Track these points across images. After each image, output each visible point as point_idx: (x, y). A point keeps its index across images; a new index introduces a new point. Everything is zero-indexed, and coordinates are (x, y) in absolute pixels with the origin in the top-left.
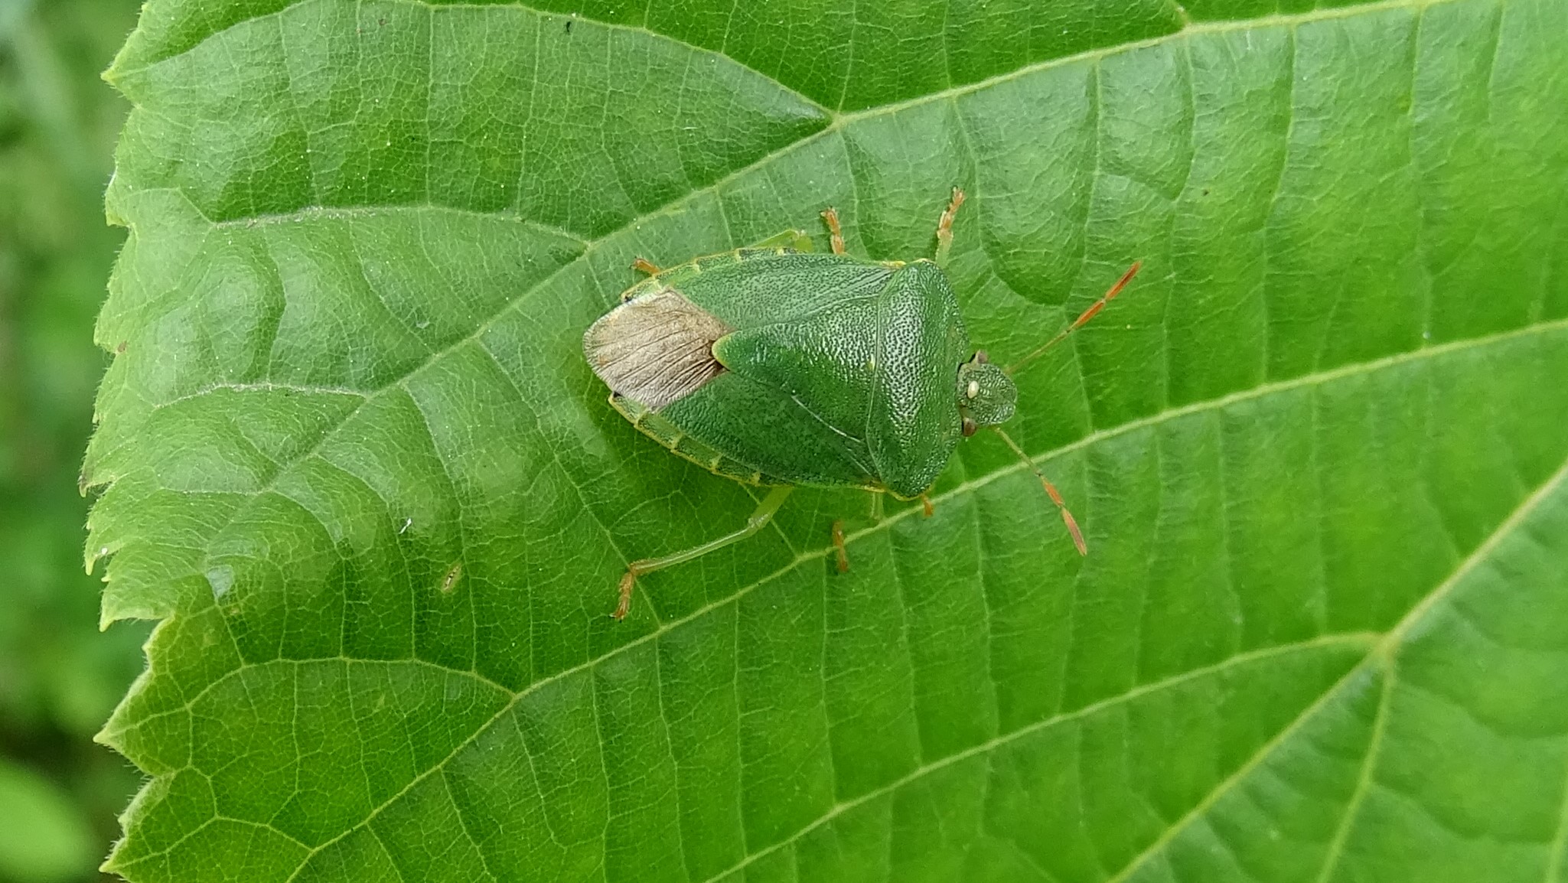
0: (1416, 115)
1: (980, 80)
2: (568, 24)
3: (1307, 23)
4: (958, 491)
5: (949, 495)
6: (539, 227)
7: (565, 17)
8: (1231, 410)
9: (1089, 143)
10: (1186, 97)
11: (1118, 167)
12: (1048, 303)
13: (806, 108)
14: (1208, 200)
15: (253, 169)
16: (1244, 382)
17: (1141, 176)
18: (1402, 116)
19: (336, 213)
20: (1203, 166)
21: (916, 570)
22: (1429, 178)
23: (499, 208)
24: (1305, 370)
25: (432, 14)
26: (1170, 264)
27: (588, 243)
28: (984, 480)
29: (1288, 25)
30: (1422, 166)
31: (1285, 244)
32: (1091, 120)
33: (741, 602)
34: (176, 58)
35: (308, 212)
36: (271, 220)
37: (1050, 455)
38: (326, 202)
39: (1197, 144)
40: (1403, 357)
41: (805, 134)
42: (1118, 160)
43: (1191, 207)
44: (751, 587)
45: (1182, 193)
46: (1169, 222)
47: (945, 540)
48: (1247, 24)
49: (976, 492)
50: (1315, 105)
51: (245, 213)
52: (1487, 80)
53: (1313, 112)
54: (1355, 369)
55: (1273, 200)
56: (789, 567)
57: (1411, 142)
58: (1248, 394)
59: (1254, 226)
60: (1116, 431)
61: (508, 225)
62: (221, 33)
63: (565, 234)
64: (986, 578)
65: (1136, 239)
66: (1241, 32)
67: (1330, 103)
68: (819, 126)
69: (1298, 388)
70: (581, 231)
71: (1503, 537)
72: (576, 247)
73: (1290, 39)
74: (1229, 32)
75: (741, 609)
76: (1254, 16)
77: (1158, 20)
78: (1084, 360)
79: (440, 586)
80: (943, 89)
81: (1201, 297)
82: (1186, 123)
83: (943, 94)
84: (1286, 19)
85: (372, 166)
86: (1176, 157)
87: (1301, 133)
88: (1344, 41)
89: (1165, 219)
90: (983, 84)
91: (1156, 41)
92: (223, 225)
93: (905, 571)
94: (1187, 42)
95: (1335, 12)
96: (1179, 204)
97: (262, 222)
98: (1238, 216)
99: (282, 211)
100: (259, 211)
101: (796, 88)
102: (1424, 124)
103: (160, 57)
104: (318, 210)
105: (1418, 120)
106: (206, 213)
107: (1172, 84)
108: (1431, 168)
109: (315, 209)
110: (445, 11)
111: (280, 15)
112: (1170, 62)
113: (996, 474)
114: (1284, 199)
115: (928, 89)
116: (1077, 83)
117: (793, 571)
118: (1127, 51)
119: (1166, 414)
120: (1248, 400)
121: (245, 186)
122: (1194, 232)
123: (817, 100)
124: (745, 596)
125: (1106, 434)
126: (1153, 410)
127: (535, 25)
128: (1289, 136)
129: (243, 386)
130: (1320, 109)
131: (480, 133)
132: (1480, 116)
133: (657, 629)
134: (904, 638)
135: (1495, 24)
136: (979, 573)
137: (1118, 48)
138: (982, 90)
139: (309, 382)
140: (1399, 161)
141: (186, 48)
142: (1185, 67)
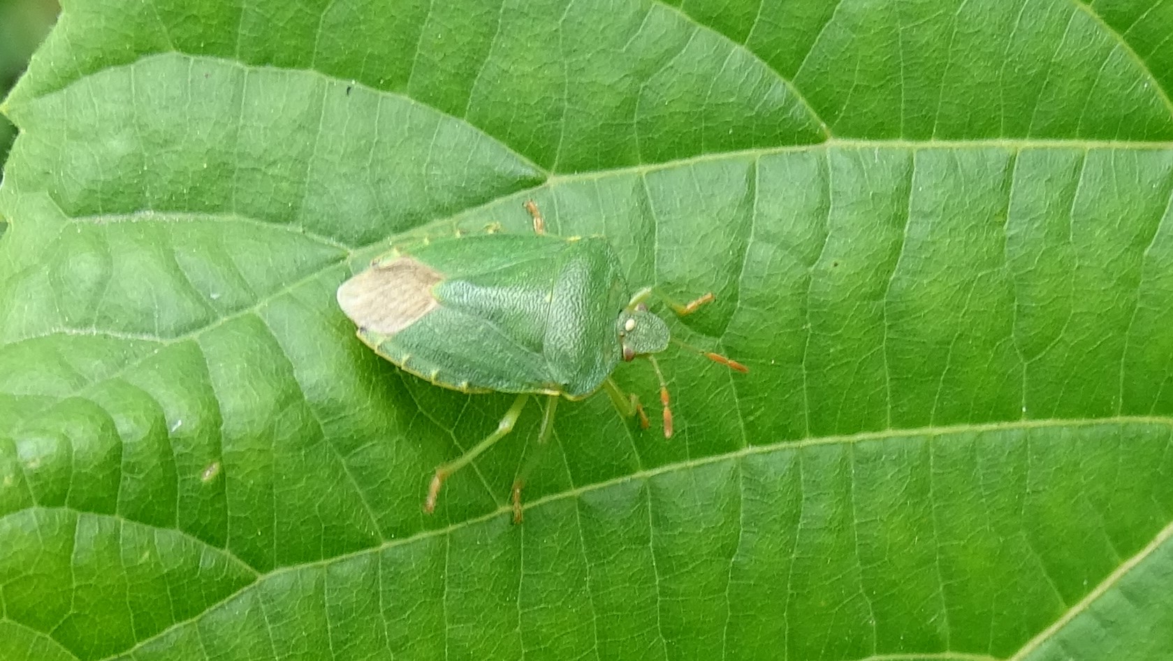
0: (1010, 230)
1: (664, 161)
2: (349, 89)
3: (925, 150)
4: (634, 476)
5: (627, 478)
6: (315, 237)
7: (346, 83)
8: (861, 446)
9: (746, 217)
10: (825, 191)
11: (767, 238)
12: (708, 334)
13: (528, 169)
14: (838, 269)
15: (102, 178)
16: (871, 424)
17: (785, 246)
18: (998, 229)
19: (163, 217)
20: (835, 244)
21: (598, 533)
22: (1020, 279)
23: (286, 221)
24: (923, 422)
25: (246, 73)
26: (807, 317)
27: (351, 252)
28: (657, 471)
29: (910, 149)
30: (1014, 269)
31: (901, 315)
32: (749, 200)
33: (451, 535)
34: (53, 96)
35: (142, 214)
36: (113, 219)
37: (711, 459)
38: (157, 208)
39: (831, 226)
40: (1005, 425)
41: (525, 187)
42: (767, 232)
43: (824, 274)
44: (459, 525)
45: (817, 262)
46: (806, 283)
47: (621, 512)
48: (876, 144)
49: (650, 479)
50: (927, 209)
51: (95, 212)
52: (1069, 210)
53: (926, 216)
54: (965, 428)
55: (892, 278)
56: (492, 515)
57: (1006, 249)
58: (876, 435)
59: (876, 296)
60: (766, 448)
61: (292, 234)
62: (88, 78)
63: (335, 243)
64: (656, 548)
65: (778, 293)
66: (871, 150)
67: (940, 209)
68: (536, 183)
69: (917, 436)
70: (346, 243)
71: (1102, 593)
72: (340, 254)
73: (910, 159)
74: (862, 149)
75: (451, 541)
76: (883, 138)
77: (806, 131)
78: (739, 386)
79: (201, 476)
80: (634, 164)
81: (833, 346)
82: (823, 210)
83: (635, 169)
84: (908, 144)
85: (193, 183)
86: (813, 234)
87: (914, 230)
88: (953, 166)
89: (802, 281)
90: (666, 165)
91: (804, 148)
92: (77, 220)
93: (589, 534)
94: (828, 151)
95: (948, 144)
96: (814, 270)
97: (106, 220)
98: (862, 286)
99: (123, 213)
100: (107, 211)
101: (521, 152)
102: (1017, 236)
103: (40, 94)
104: (150, 214)
105: (1012, 233)
106: (66, 212)
107: (814, 181)
108: (1022, 272)
109: (148, 213)
110: (256, 72)
111: (132, 67)
112: (814, 163)
113: (666, 468)
114: (899, 279)
115: (624, 163)
116: (740, 173)
117: (495, 518)
118: (781, 153)
119: (808, 441)
120: (877, 439)
121: (95, 192)
122: (826, 294)
123: (537, 162)
124: (456, 531)
125: (757, 449)
126: (797, 436)
127: (324, 87)
128: (906, 230)
129: (74, 331)
130: (931, 213)
131: (274, 163)
132: (1063, 236)
133: (379, 544)
134: (587, 587)
135: (1077, 169)
136: (651, 544)
137: (773, 150)
138: (666, 169)
139: (124, 331)
140: (995, 262)
141: (61, 87)
142: (826, 170)
